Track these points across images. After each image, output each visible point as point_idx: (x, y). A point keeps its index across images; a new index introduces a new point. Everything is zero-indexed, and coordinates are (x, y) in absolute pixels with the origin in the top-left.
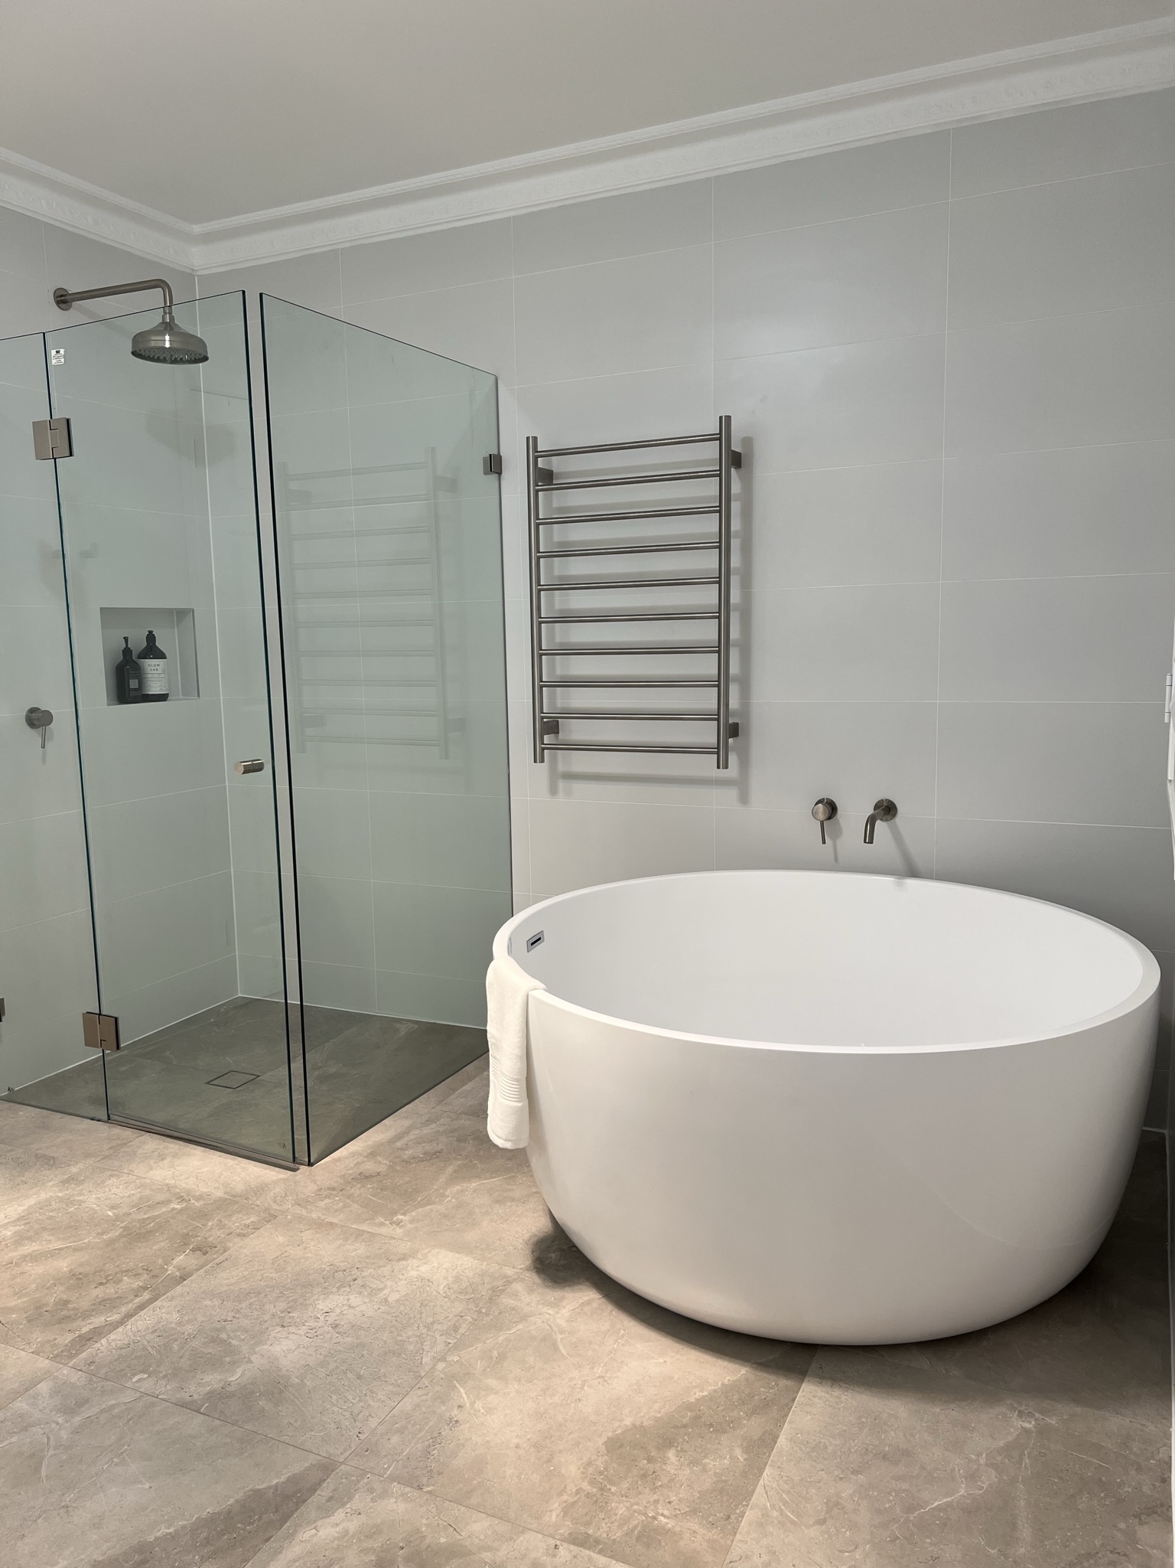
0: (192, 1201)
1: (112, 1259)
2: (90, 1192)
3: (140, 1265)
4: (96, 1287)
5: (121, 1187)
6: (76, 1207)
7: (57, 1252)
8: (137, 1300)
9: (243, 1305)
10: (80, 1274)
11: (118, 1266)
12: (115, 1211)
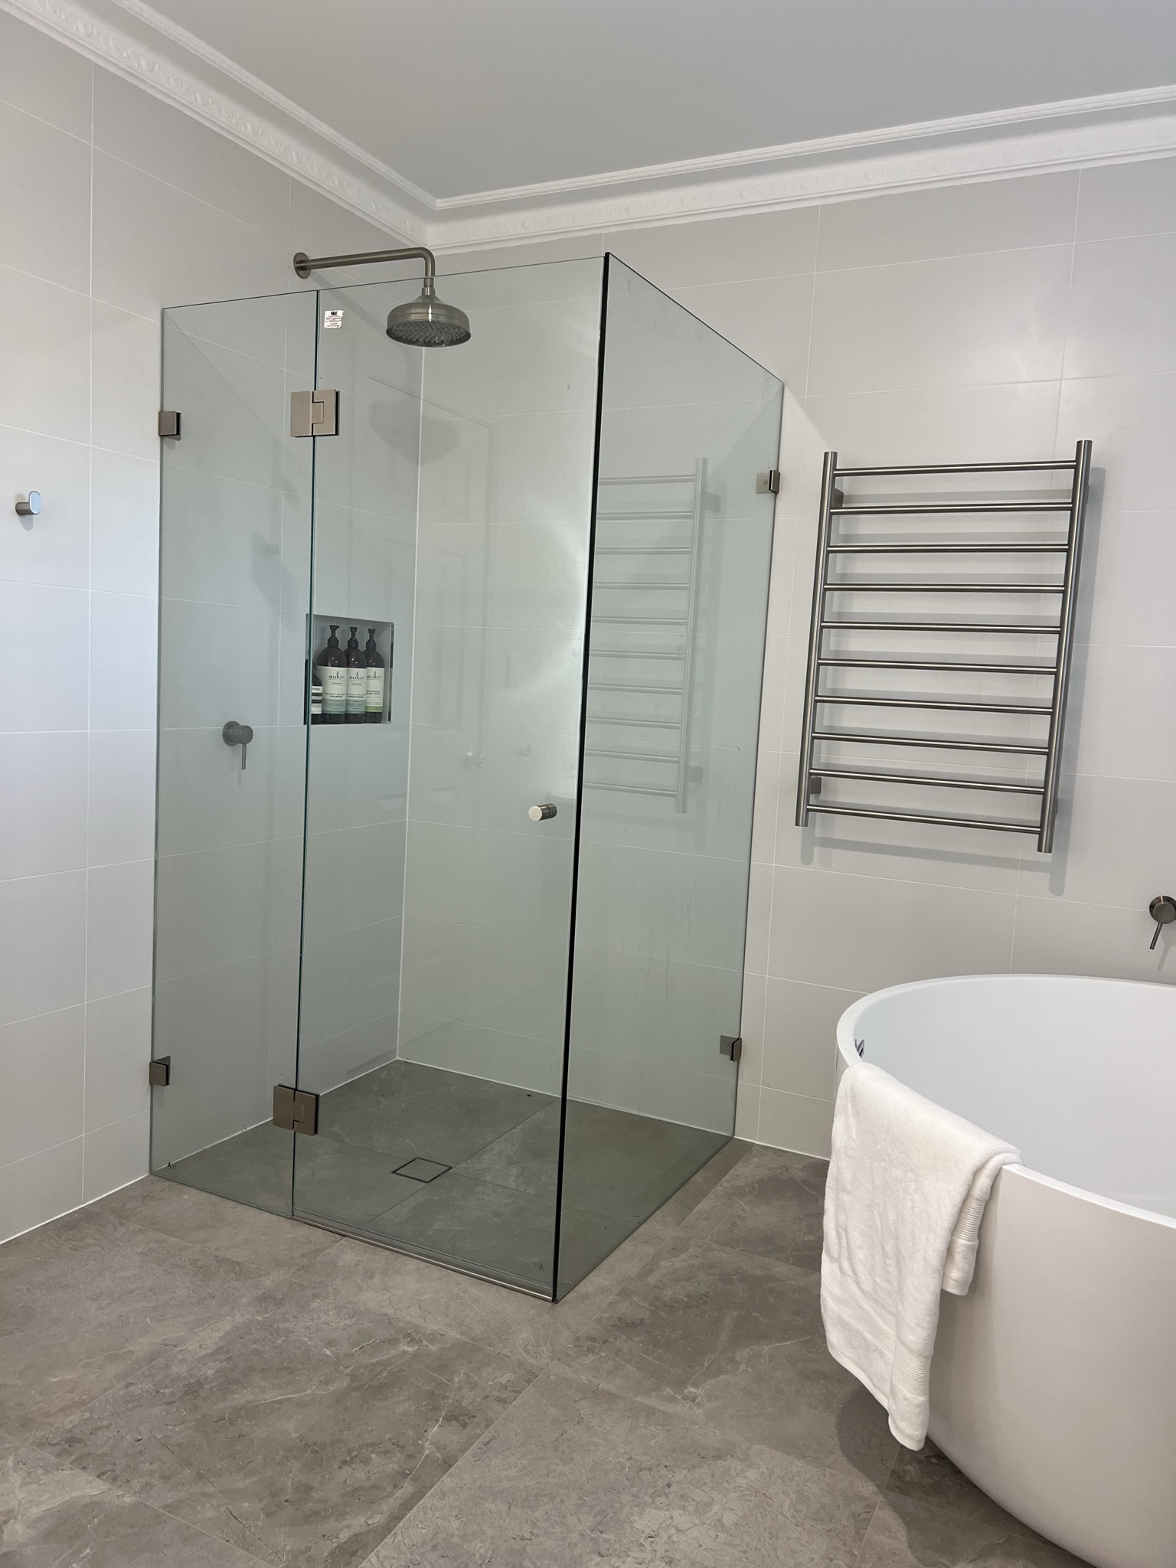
0: (425, 1343)
1: (349, 1423)
2: (294, 1317)
3: (387, 1437)
4: (340, 1467)
5: (331, 1313)
6: (283, 1338)
7: (277, 1406)
8: (398, 1493)
9: (538, 1514)
10: (315, 1444)
11: (359, 1436)
12: (333, 1349)
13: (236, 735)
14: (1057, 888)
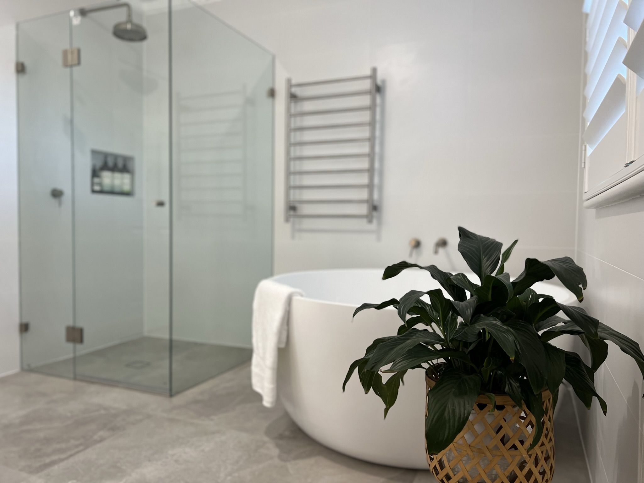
1: (66, 433)
2: (61, 406)
3: (81, 435)
4: (56, 444)
5: (76, 404)
6: (52, 412)
7: (40, 429)
8: (77, 449)
10: (49, 438)
12: (72, 414)
13: (57, 194)
14: (379, 239)
